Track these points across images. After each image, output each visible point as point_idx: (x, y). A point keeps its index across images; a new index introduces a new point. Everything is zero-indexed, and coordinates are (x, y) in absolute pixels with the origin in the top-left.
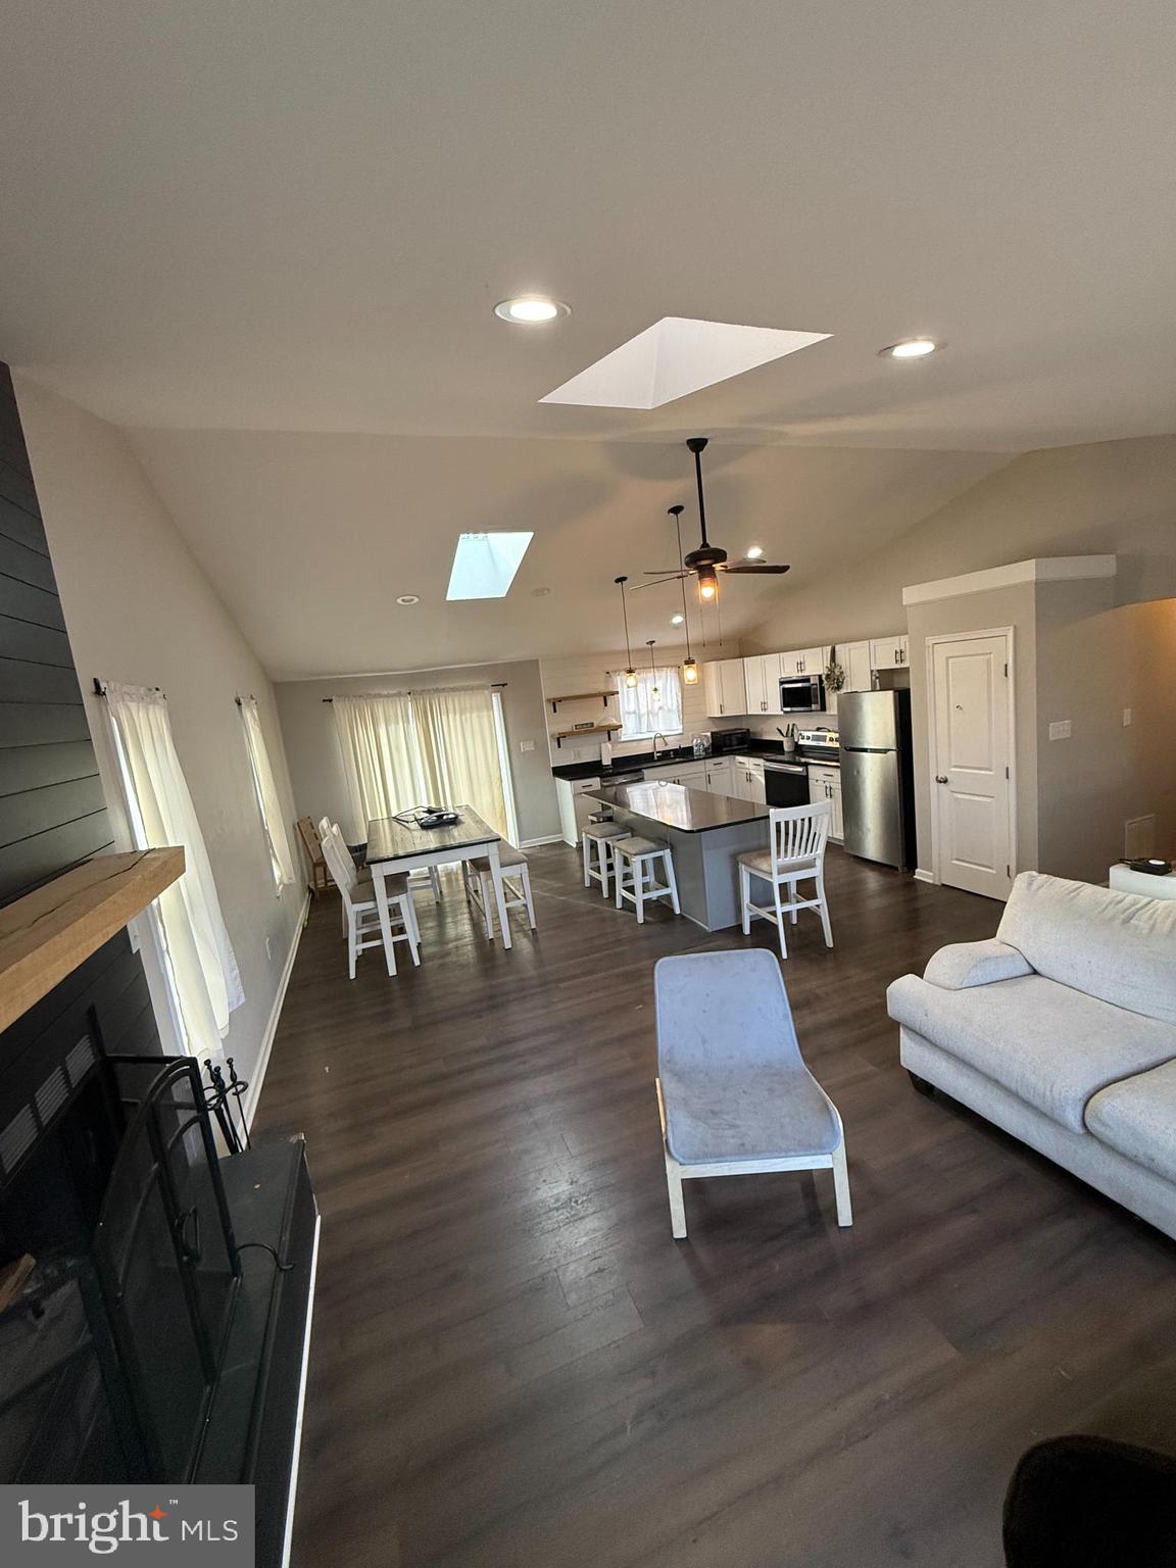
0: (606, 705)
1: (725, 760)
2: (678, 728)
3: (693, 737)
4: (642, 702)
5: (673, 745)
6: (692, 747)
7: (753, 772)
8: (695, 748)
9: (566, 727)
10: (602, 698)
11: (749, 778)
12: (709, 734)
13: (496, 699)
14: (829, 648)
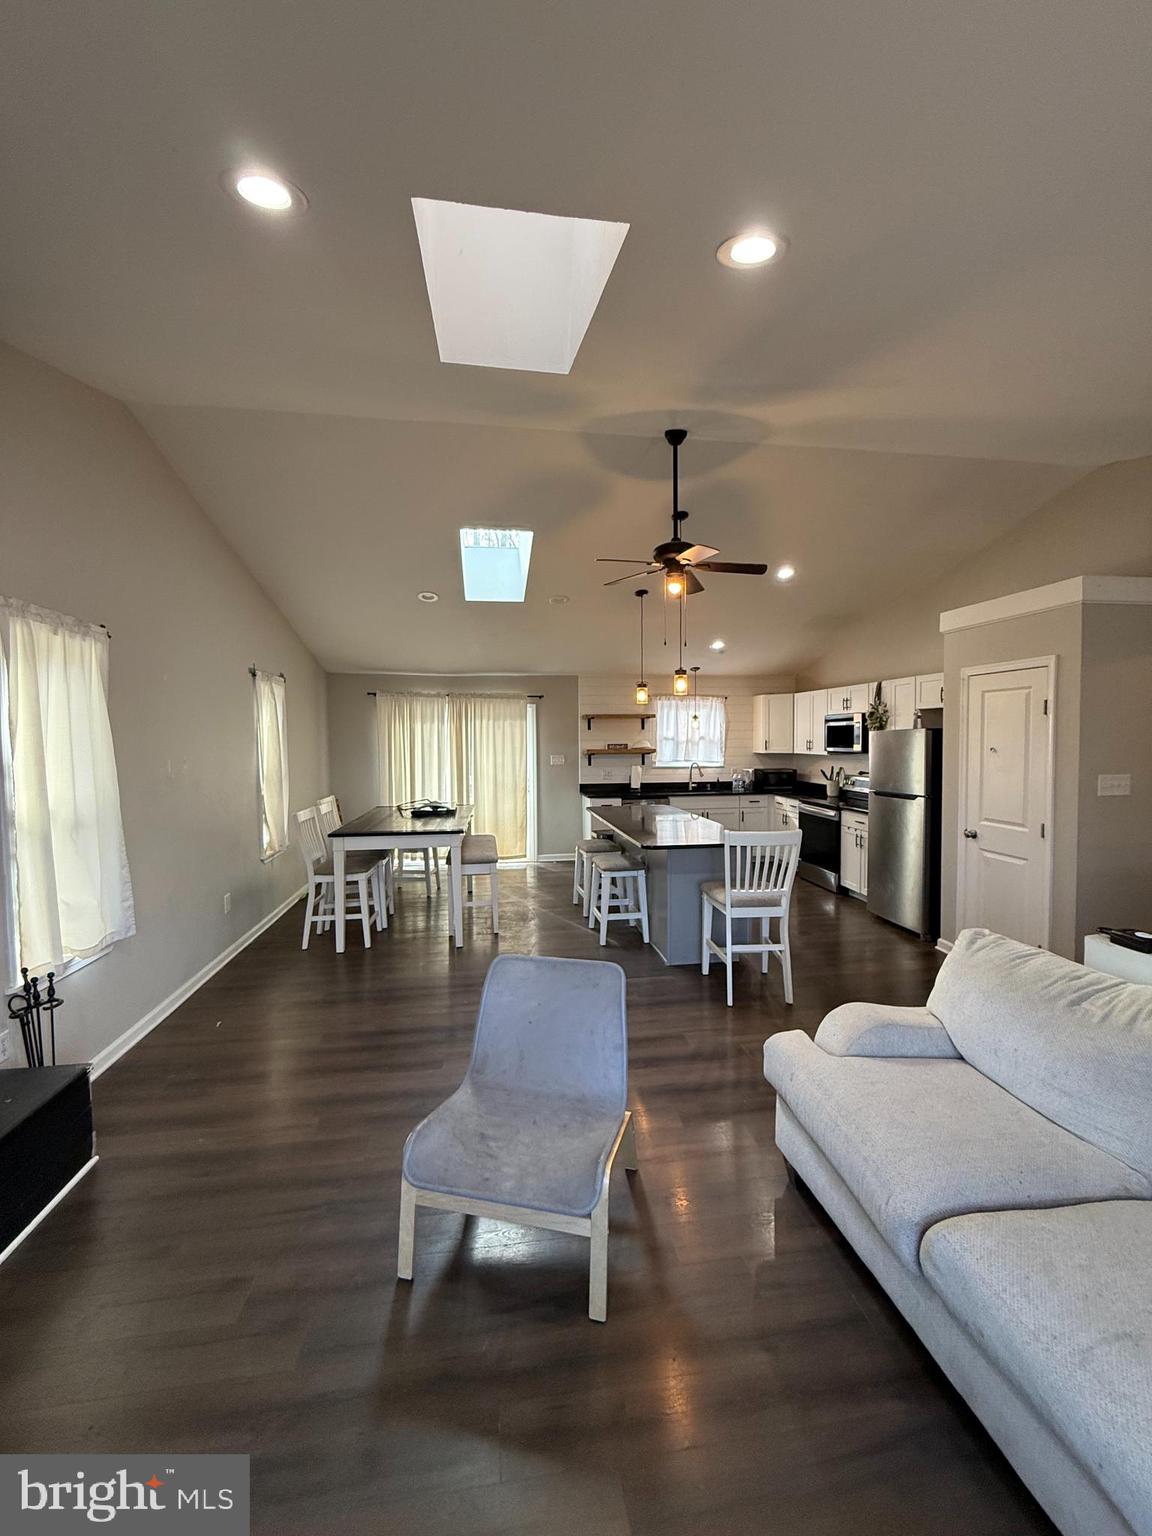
0: (643, 728)
1: (763, 799)
2: (718, 760)
3: (735, 772)
4: (682, 730)
5: (710, 777)
6: (731, 783)
7: (789, 814)
8: (734, 783)
9: (600, 745)
10: (640, 720)
11: (786, 820)
12: (751, 770)
13: (531, 710)
14: (876, 683)
